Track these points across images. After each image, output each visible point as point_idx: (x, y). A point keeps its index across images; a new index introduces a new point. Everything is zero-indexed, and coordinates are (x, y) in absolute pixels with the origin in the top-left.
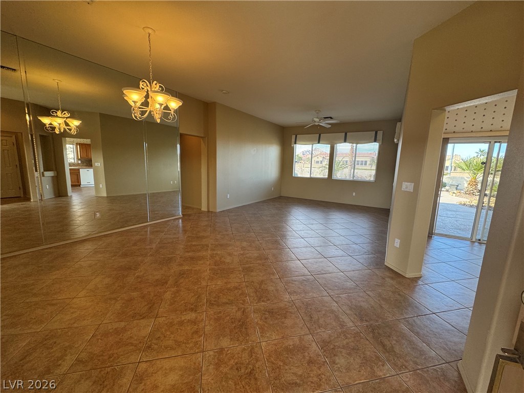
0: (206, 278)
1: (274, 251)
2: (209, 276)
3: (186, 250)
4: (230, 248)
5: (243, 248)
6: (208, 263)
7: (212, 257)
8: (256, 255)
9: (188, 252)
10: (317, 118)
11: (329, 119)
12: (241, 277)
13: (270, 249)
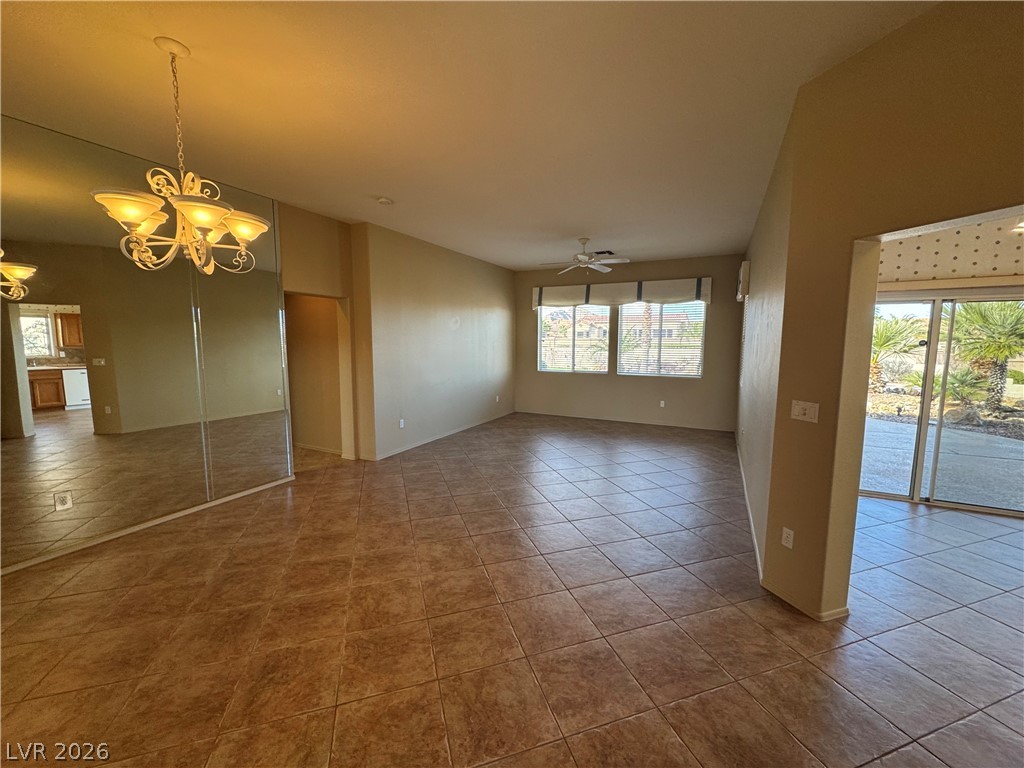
0: (335, 679)
1: (510, 567)
2: (346, 668)
3: (293, 582)
4: (403, 566)
5: (435, 564)
6: (345, 620)
7: (357, 598)
8: (466, 582)
9: (296, 588)
10: (584, 254)
11: (607, 255)
12: (428, 664)
13: (498, 561)
